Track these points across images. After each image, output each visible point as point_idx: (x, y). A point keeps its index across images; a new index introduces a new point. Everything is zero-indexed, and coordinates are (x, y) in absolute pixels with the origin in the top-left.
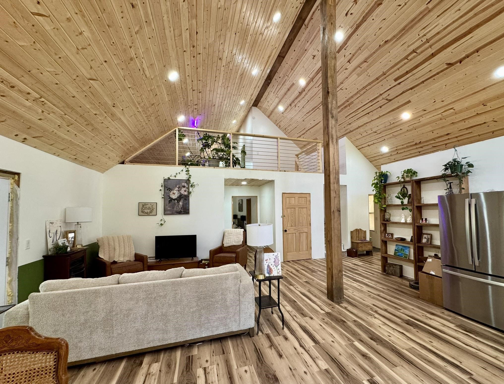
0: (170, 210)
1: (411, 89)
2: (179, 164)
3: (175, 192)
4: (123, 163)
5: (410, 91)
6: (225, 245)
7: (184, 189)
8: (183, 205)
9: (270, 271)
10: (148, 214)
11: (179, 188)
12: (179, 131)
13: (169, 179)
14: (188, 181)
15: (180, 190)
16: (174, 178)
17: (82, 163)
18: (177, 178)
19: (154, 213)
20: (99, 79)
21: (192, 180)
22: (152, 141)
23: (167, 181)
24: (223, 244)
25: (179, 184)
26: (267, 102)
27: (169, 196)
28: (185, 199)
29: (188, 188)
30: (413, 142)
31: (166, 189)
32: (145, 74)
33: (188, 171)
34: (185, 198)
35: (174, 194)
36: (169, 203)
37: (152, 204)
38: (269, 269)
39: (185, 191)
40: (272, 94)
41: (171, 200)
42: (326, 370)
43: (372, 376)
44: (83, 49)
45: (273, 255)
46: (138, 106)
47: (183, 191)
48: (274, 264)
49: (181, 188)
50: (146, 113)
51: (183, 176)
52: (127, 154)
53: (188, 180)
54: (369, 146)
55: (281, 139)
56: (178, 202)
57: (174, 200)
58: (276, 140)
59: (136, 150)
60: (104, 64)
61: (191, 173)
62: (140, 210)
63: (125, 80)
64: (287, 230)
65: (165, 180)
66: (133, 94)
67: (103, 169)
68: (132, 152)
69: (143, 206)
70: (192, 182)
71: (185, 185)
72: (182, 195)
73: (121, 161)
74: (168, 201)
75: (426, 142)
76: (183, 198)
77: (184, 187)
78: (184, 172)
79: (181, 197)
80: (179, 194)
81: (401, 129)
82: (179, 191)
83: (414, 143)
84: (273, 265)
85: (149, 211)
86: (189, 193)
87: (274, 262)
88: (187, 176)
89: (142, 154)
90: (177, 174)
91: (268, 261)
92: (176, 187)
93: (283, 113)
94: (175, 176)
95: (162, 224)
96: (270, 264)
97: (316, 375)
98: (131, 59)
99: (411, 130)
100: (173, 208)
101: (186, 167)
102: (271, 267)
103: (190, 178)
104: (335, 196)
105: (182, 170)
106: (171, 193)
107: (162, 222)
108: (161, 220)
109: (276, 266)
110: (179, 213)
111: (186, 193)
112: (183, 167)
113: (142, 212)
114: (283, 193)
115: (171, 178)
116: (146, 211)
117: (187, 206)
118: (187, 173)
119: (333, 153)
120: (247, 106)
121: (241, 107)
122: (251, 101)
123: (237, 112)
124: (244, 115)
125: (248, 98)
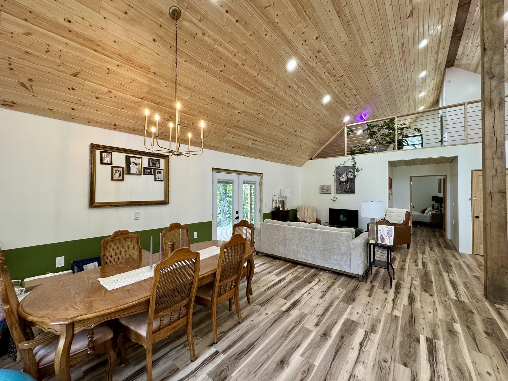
0: (340, 190)
2: (348, 154)
3: (344, 176)
4: (311, 159)
7: (351, 173)
8: (350, 186)
10: (325, 193)
11: (346, 173)
12: (348, 128)
13: (339, 167)
14: (354, 167)
15: (348, 174)
16: (343, 166)
18: (345, 165)
19: (329, 192)
21: (357, 166)
22: (327, 141)
23: (338, 168)
25: (346, 170)
27: (339, 180)
28: (352, 182)
29: (354, 173)
31: (337, 174)
33: (353, 159)
34: (352, 181)
35: (343, 178)
36: (340, 185)
37: (328, 186)
38: (382, 238)
39: (351, 175)
41: (341, 182)
45: (387, 227)
47: (349, 176)
49: (349, 173)
51: (350, 164)
52: (313, 154)
53: (354, 166)
56: (346, 184)
57: (343, 182)
59: (318, 149)
61: (356, 160)
62: (321, 190)
64: (480, 216)
65: (336, 168)
67: (300, 165)
68: (316, 152)
69: (323, 187)
70: (357, 168)
71: (352, 170)
72: (349, 178)
73: (309, 158)
74: (339, 183)
76: (349, 180)
77: (350, 172)
78: (351, 160)
79: (348, 180)
80: (347, 178)
82: (346, 175)
84: (386, 236)
85: (326, 190)
86: (355, 176)
87: (387, 233)
88: (354, 163)
89: (323, 151)
90: (345, 162)
91: (382, 232)
92: (344, 172)
94: (344, 164)
95: (334, 200)
96: (383, 235)
97: (384, 315)
100: (342, 189)
101: (352, 156)
103: (355, 164)
104: (494, 173)
105: (349, 159)
106: (341, 178)
107: (335, 199)
108: (334, 197)
109: (389, 237)
110: (347, 192)
111: (352, 177)
112: (350, 157)
113: (322, 191)
114: (472, 171)
115: (340, 166)
116: (324, 190)
117: (353, 187)
118: (353, 160)
120: (435, 72)
121: (425, 79)
122: (439, 65)
123: (421, 85)
124: (436, 82)
125: (431, 66)
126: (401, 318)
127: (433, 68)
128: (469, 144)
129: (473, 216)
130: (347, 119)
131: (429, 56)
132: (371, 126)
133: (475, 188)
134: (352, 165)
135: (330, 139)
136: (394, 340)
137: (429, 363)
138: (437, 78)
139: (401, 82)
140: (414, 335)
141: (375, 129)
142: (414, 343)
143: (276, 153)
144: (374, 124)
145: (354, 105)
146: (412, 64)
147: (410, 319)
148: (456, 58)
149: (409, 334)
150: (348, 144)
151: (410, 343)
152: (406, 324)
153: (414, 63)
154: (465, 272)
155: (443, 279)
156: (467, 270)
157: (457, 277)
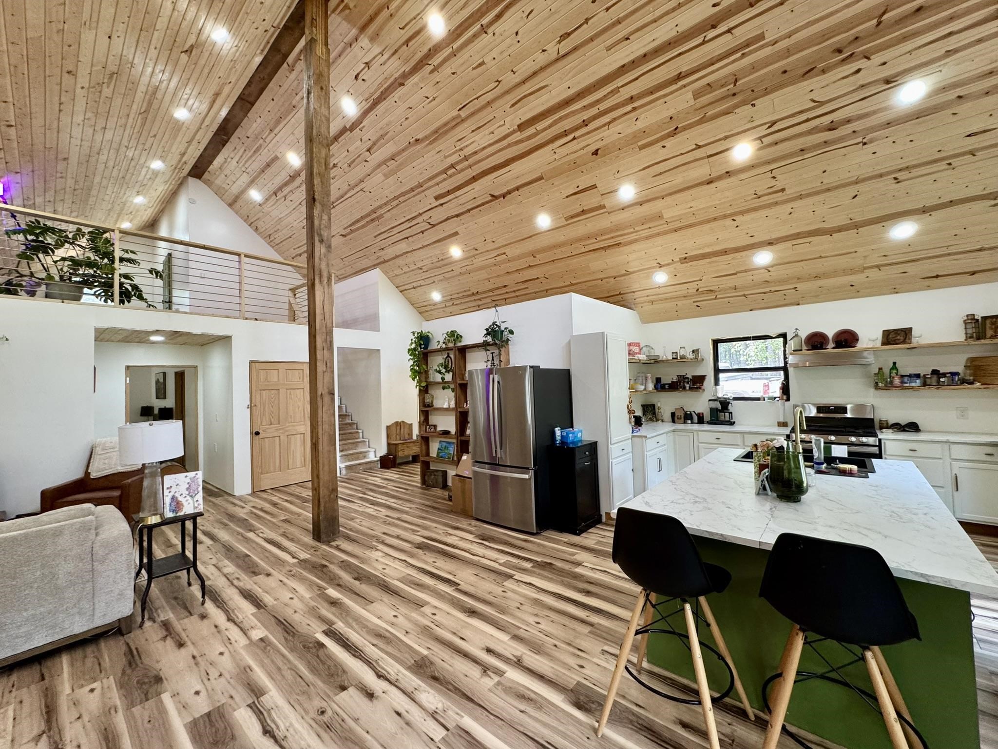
1: (457, 216)
5: (456, 218)
6: (93, 475)
9: (177, 507)
24: (87, 474)
26: (223, 176)
30: (469, 290)
38: (174, 504)
40: (234, 162)
42: (262, 640)
43: (330, 623)
45: (186, 477)
48: (187, 493)
54: (414, 288)
55: (246, 256)
58: (236, 258)
64: (261, 431)
75: (484, 292)
81: (452, 270)
83: (470, 293)
84: (184, 495)
87: (187, 489)
91: (173, 490)
93: (260, 205)
96: (177, 495)
97: (243, 652)
99: (465, 273)
102: (180, 499)
104: (325, 369)
109: (191, 496)
114: (251, 362)
119: (322, 299)
120: (174, 173)
121: (156, 174)
122: (183, 164)
124: (167, 189)
125: (174, 158)
126: (271, 637)
127: (174, 162)
128: (246, 319)
129: (252, 433)
131: (179, 139)
136: (297, 674)
137: (357, 659)
138: (171, 184)
140: (310, 643)
142: (321, 653)
146: (151, 134)
147: (283, 626)
148: (209, 169)
149: (304, 647)
151: (318, 656)
152: (286, 639)
153: (155, 136)
154: (269, 520)
155: (257, 544)
156: (268, 517)
157: (269, 532)
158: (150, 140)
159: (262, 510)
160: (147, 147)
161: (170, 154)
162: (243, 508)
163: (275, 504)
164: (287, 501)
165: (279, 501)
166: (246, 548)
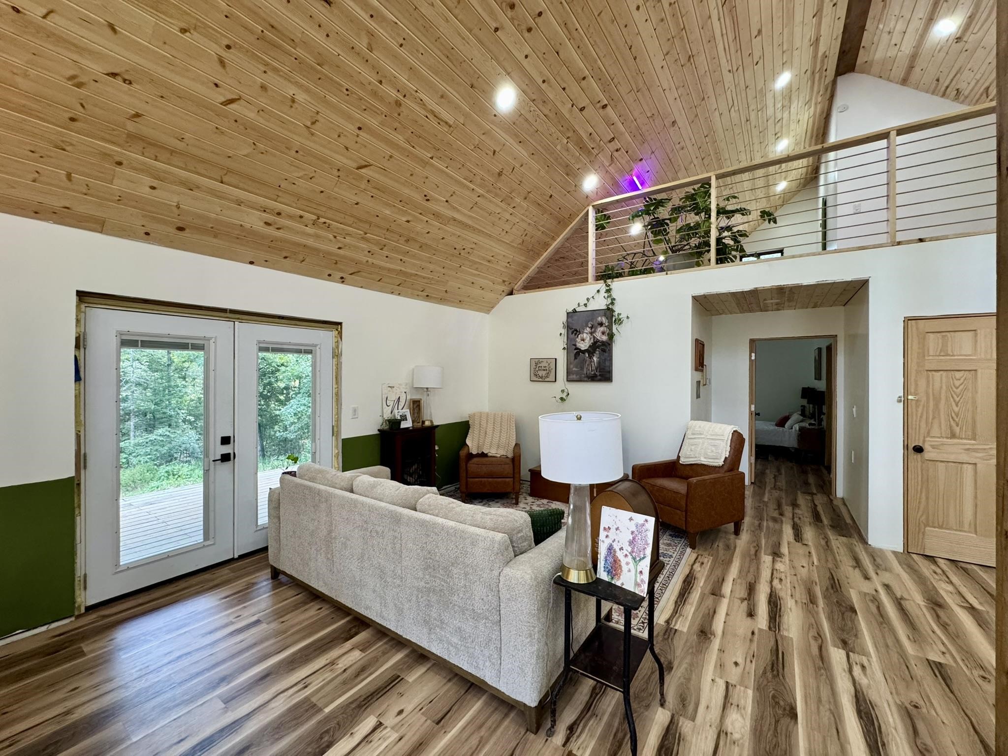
0: (577, 373)
2: (598, 278)
3: (585, 335)
4: (511, 293)
6: (683, 461)
7: (602, 329)
8: (599, 363)
9: (614, 568)
10: (542, 379)
11: (591, 328)
12: (598, 209)
13: (575, 311)
14: (609, 312)
15: (595, 332)
16: (582, 309)
17: (442, 300)
18: (590, 308)
19: (552, 378)
20: (372, 162)
21: (617, 309)
23: (572, 314)
24: (679, 457)
25: (592, 320)
27: (575, 345)
28: (604, 351)
29: (610, 327)
31: (570, 333)
32: (442, 121)
33: (608, 291)
34: (604, 348)
35: (583, 340)
36: (575, 358)
37: (549, 361)
38: (611, 560)
39: (603, 333)
41: (579, 352)
44: (313, 123)
45: (631, 519)
46: (472, 186)
47: (600, 336)
48: (630, 549)
49: (596, 328)
50: (496, 195)
51: (600, 303)
53: (608, 309)
55: (901, 131)
56: (590, 357)
57: (584, 352)
58: (883, 143)
59: (527, 268)
60: (361, 133)
61: (614, 294)
62: (532, 372)
63: (413, 147)
64: (927, 447)
65: (568, 313)
66: (447, 167)
68: (522, 273)
69: (536, 364)
70: (616, 314)
71: (604, 320)
72: (598, 341)
73: (507, 289)
74: (574, 353)
76: (598, 347)
77: (601, 324)
78: (603, 293)
79: (597, 346)
80: (592, 341)
82: (591, 333)
84: (625, 552)
85: (544, 373)
86: (611, 336)
88: (609, 301)
89: (540, 271)
90: (588, 299)
91: (611, 535)
92: (587, 326)
94: (585, 305)
95: (562, 399)
96: (616, 547)
98: (398, 104)
100: (582, 368)
101: (605, 282)
102: (620, 555)
103: (612, 303)
105: (598, 291)
106: (578, 340)
107: (564, 396)
108: (563, 391)
109: (634, 559)
110: (593, 378)
111: (605, 338)
112: (601, 285)
113: (536, 375)
114: (908, 320)
115: (578, 310)
116: (541, 373)
117: (607, 363)
118: (606, 295)
120: (813, 83)
121: (789, 93)
122: (823, 62)
123: (779, 116)
124: (814, 115)
125: (803, 57)
127: (807, 65)
128: (899, 243)
129: (906, 447)
130: (591, 182)
131: (798, 18)
132: (653, 204)
133: (913, 366)
134: (605, 307)
135: (554, 239)
138: (816, 104)
139: (729, 93)
141: (663, 213)
143: (382, 264)
144: (659, 197)
145: (606, 141)
146: (755, 33)
148: (862, 45)
150: (598, 253)
153: (760, 32)
154: (897, 641)
155: (834, 693)
156: (902, 631)
157: (879, 675)
158: (756, 42)
159: (899, 603)
160: (757, 55)
161: (796, 53)
162: (867, 578)
163: (936, 604)
164: (971, 609)
165: (951, 601)
166: (805, 686)
